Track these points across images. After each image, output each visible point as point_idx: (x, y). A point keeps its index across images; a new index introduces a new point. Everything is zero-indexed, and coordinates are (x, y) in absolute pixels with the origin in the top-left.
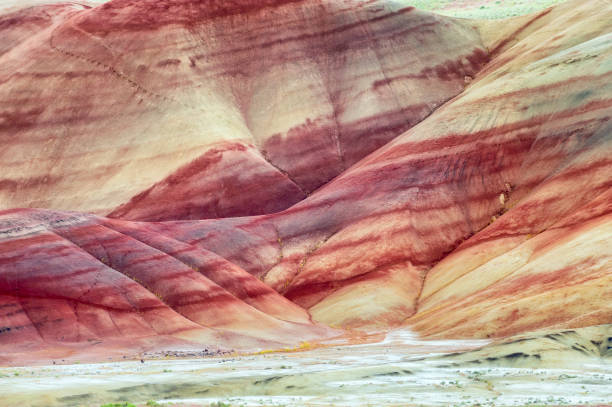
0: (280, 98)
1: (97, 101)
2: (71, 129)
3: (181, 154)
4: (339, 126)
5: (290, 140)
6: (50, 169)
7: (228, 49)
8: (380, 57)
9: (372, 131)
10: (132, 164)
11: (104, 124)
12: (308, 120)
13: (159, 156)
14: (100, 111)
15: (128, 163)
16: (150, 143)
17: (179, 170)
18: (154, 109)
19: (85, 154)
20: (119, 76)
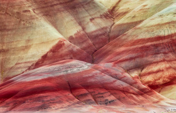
0: (65, 24)
1: (7, 24)
2: (3, 33)
3: (50, 42)
4: (87, 34)
5: (76, 38)
6: (2, 47)
7: (40, 7)
8: (87, 11)
9: (99, 35)
10: (34, 45)
11: (14, 31)
12: (77, 31)
13: (43, 43)
14: (10, 27)
15: (32, 45)
16: (36, 38)
17: (53, 47)
18: (31, 27)
19: (13, 42)
20: (10, 15)
